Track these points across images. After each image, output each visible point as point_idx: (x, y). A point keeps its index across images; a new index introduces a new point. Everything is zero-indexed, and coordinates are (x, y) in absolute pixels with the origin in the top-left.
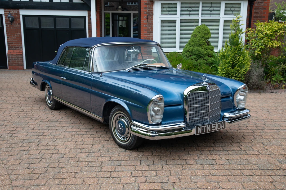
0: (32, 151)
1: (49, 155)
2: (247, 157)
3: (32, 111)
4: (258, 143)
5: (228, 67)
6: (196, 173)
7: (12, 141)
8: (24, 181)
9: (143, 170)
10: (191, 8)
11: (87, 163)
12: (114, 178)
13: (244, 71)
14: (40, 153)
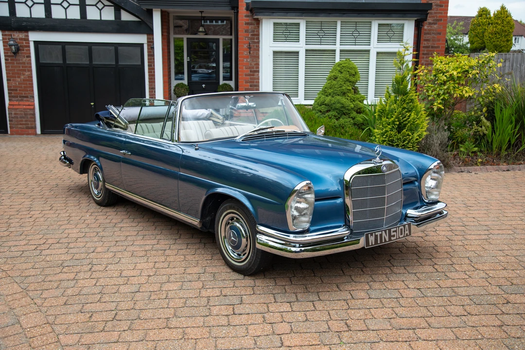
0: (82, 282)
1: (113, 288)
2: (449, 283)
3: (67, 209)
4: (462, 259)
5: (391, 130)
6: (373, 313)
7: (43, 263)
8: (79, 335)
9: (282, 310)
10: (323, 32)
11: (182, 301)
12: (235, 326)
13: (418, 137)
14: (97, 284)
